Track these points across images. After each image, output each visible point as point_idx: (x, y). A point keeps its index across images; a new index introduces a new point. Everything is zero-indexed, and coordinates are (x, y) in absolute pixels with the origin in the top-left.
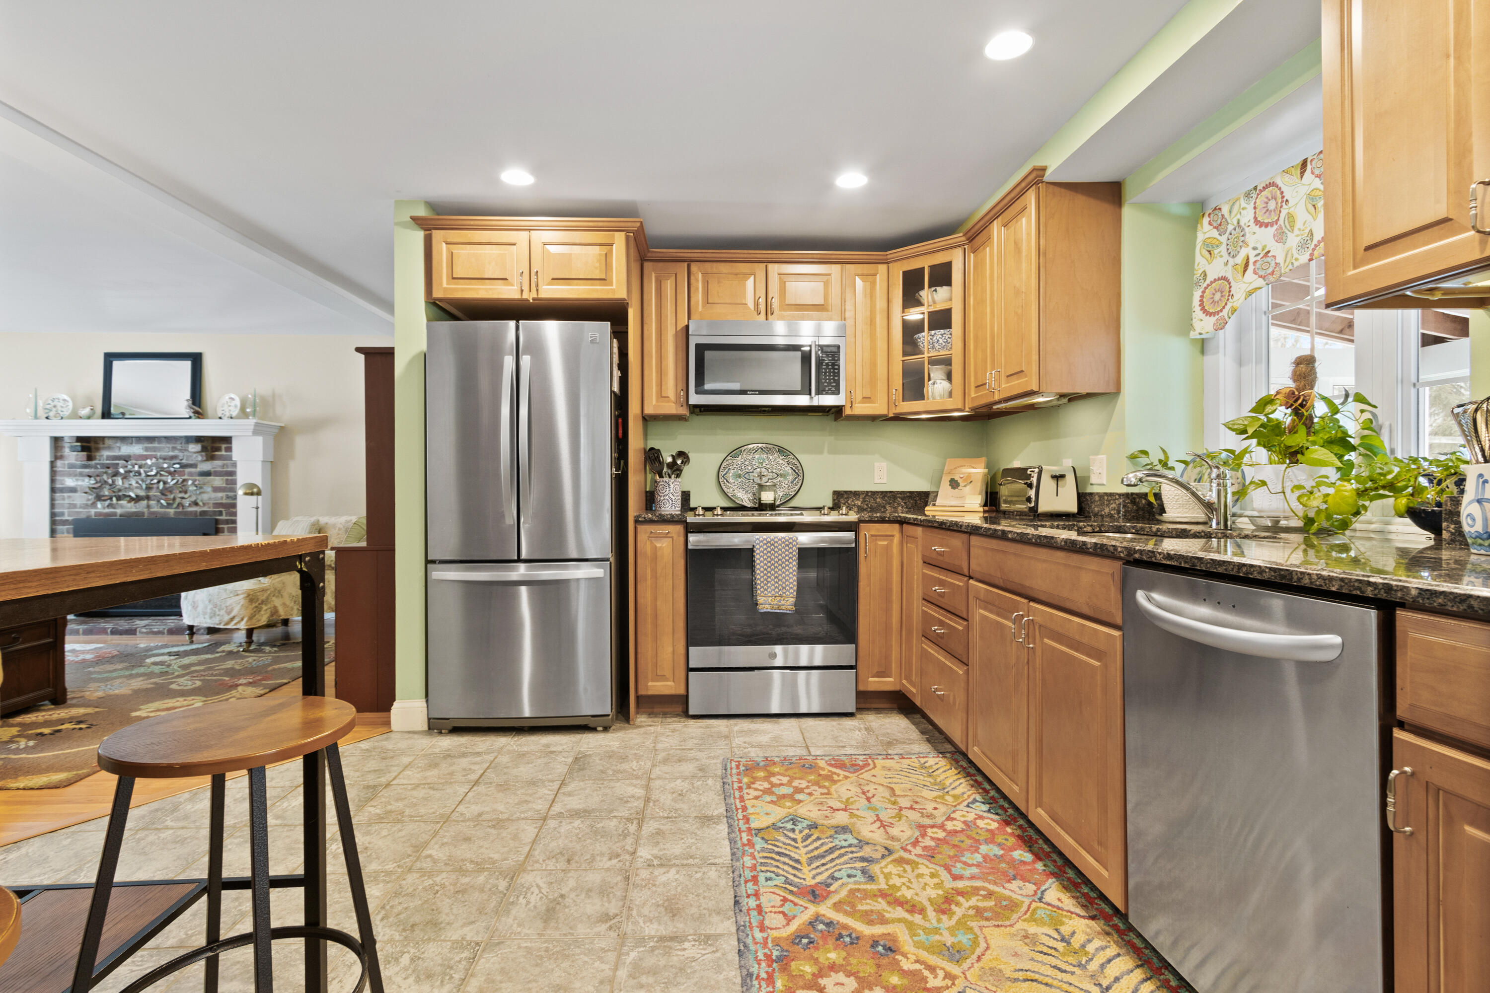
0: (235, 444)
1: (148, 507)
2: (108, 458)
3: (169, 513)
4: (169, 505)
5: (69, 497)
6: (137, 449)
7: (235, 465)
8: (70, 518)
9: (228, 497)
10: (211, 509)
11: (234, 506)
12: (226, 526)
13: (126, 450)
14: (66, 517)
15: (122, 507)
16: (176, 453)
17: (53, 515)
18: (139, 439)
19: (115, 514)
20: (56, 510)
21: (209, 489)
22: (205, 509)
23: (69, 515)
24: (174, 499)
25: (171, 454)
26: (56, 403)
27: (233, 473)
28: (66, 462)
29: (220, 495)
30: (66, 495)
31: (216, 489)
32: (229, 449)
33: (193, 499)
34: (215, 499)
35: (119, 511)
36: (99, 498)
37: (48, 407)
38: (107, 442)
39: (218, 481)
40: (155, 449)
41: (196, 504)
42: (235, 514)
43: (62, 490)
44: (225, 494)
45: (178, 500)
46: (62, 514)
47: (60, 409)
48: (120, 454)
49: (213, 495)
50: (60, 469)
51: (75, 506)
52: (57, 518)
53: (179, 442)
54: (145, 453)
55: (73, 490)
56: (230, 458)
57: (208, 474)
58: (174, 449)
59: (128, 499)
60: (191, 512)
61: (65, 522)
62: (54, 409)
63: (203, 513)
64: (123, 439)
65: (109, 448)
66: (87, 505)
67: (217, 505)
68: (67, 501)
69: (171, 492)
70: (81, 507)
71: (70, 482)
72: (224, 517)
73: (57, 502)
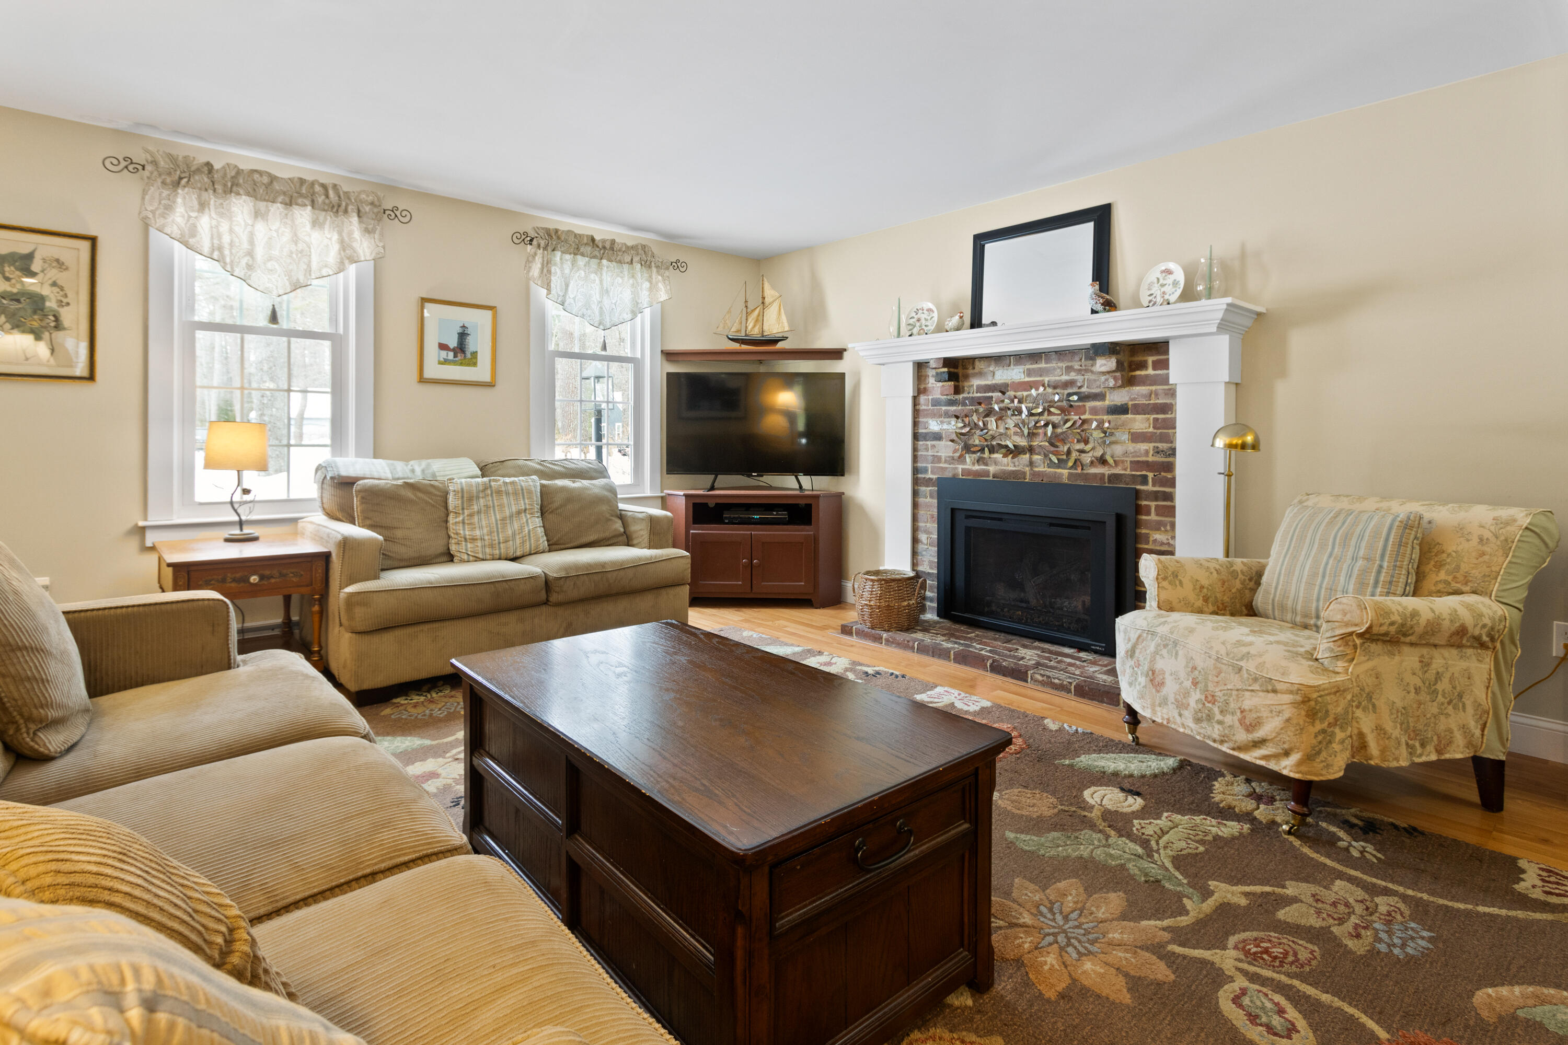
0: (1175, 354)
1: (1031, 463)
2: (980, 389)
3: (1062, 474)
4: (1062, 463)
5: (933, 446)
6: (1014, 374)
7: (1172, 393)
8: (934, 477)
9: (1157, 451)
10: (1128, 472)
11: (1169, 467)
12: (1153, 504)
13: (1002, 375)
14: (930, 476)
15: (996, 463)
16: (1073, 376)
17: (915, 471)
18: (1020, 358)
19: (987, 473)
20: (919, 465)
21: (1125, 437)
22: (1118, 471)
23: (933, 472)
24: (1069, 453)
25: (1065, 378)
26: (920, 315)
27: (1167, 408)
28: (931, 397)
29: (1143, 447)
30: (929, 443)
31: (1136, 437)
32: (1164, 364)
33: (1098, 453)
34: (1135, 453)
35: (992, 469)
36: (967, 448)
37: (911, 321)
38: (979, 365)
39: (1141, 423)
40: (1041, 372)
41: (1102, 461)
42: (1172, 483)
43: (926, 437)
44: (1152, 445)
45: (1074, 455)
46: (925, 470)
47: (924, 321)
48: (994, 382)
49: (1131, 447)
50: (924, 407)
51: (939, 459)
52: (920, 476)
53: (1077, 358)
54: (1027, 379)
55: (937, 437)
56: (1165, 380)
57: (1122, 410)
58: (1069, 369)
59: (1004, 450)
60: (1095, 475)
61: (928, 482)
62: (918, 324)
63: (1114, 478)
64: (998, 359)
65: (981, 374)
66: (953, 458)
67: (1137, 465)
68: (930, 453)
69: (1064, 441)
70: (946, 462)
71: (934, 426)
72: (1149, 487)
73: (920, 453)
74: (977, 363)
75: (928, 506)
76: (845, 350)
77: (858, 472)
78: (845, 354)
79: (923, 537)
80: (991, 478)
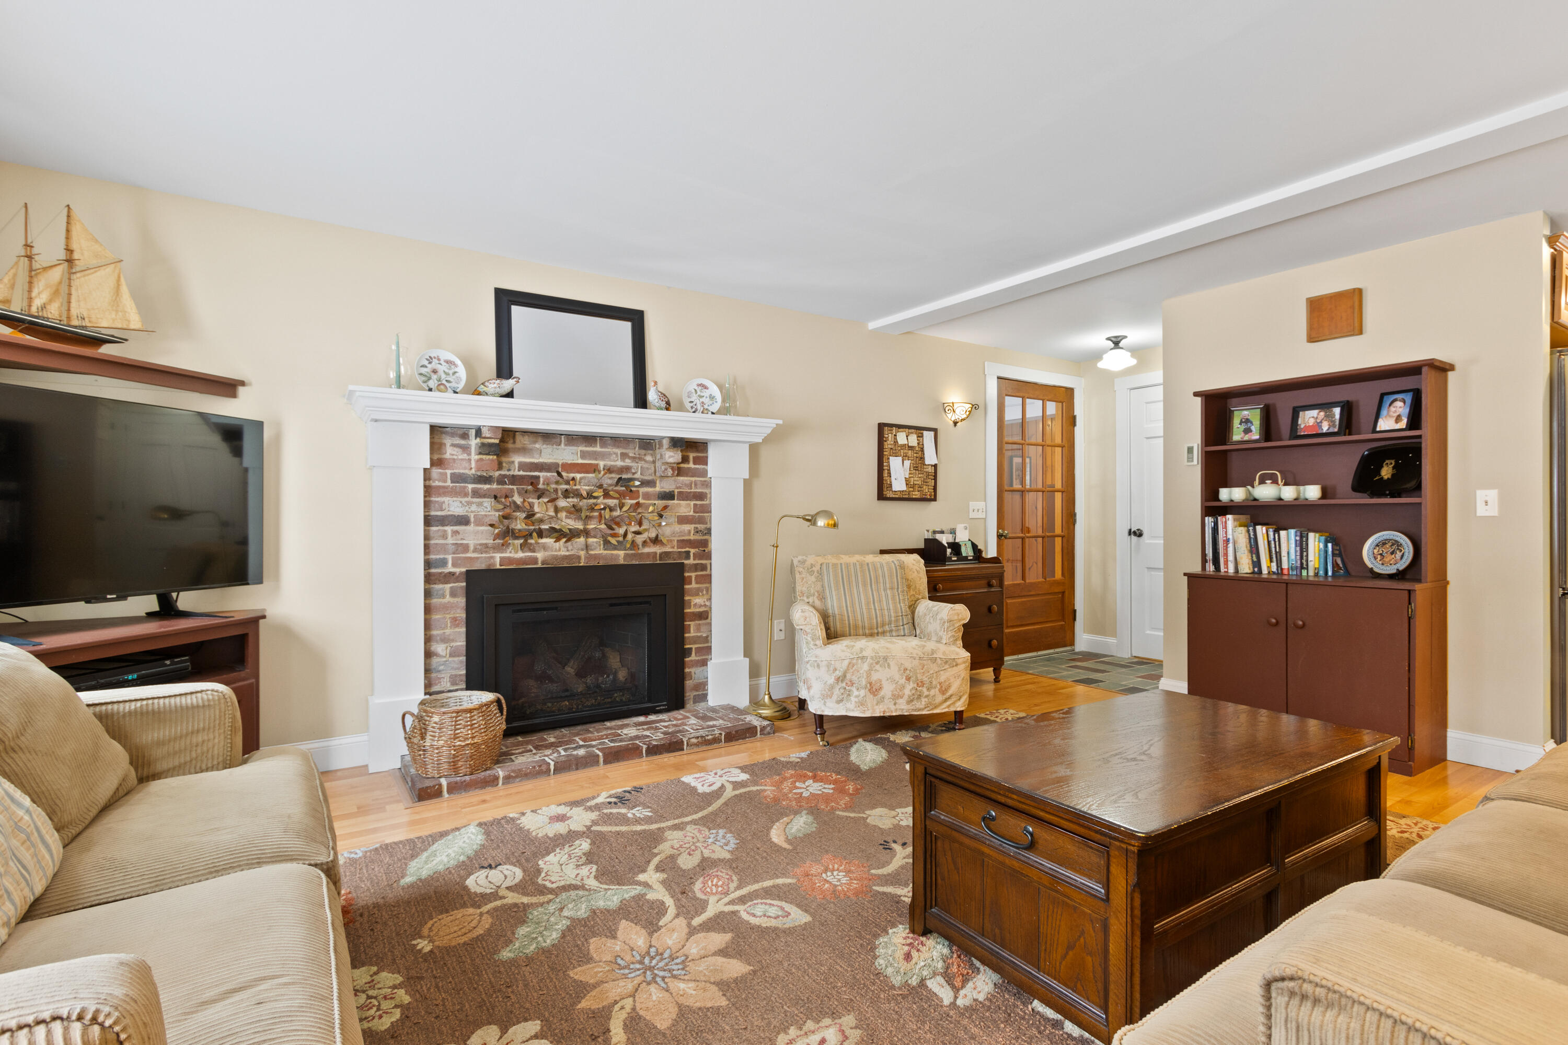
0: (713, 453)
1: (587, 547)
2: (522, 466)
3: (618, 556)
4: (620, 546)
5: (456, 533)
6: (567, 454)
7: (708, 485)
8: (458, 570)
9: (697, 531)
10: (676, 550)
11: (704, 544)
12: (693, 575)
13: (548, 454)
14: (450, 568)
15: (545, 548)
16: (628, 462)
17: (428, 564)
18: (573, 438)
19: (535, 560)
20: (432, 557)
21: (674, 520)
22: (668, 549)
23: (454, 565)
24: (625, 535)
25: (620, 463)
26: (435, 365)
27: (701, 496)
28: (449, 472)
29: (687, 527)
30: (449, 529)
31: (682, 520)
32: (704, 461)
33: (653, 535)
34: (682, 533)
35: (540, 555)
36: (508, 533)
37: (423, 370)
38: (521, 441)
39: (685, 508)
40: (595, 455)
41: (656, 541)
42: (709, 557)
43: (444, 521)
44: (693, 526)
45: (630, 536)
46: (443, 563)
47: (443, 376)
48: (541, 460)
49: (678, 528)
50: (437, 483)
51: (465, 548)
52: (433, 571)
53: (631, 446)
54: (580, 461)
55: (463, 521)
56: (704, 473)
57: (669, 496)
58: (624, 456)
59: (556, 535)
60: (648, 554)
61: (449, 577)
62: (434, 377)
63: (666, 554)
64: (548, 437)
65: (524, 450)
66: (486, 546)
67: (682, 543)
68: (450, 540)
69: (619, 525)
70: (475, 551)
71: (453, 506)
72: (691, 561)
73: (432, 542)
74: (519, 437)
75: (446, 608)
76: (242, 383)
77: (277, 577)
78: (241, 390)
79: (439, 648)
80: (539, 565)
